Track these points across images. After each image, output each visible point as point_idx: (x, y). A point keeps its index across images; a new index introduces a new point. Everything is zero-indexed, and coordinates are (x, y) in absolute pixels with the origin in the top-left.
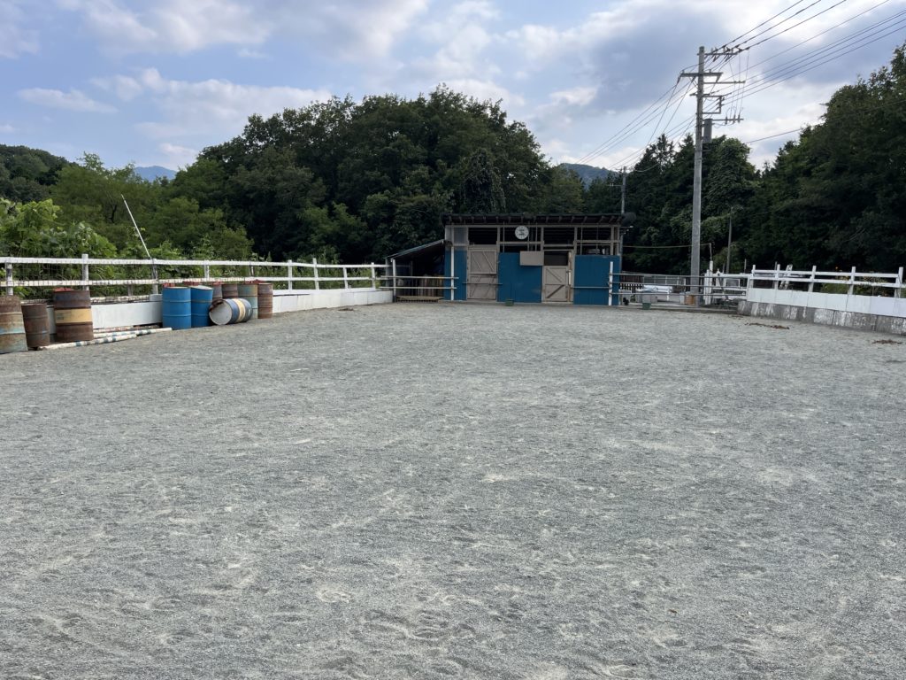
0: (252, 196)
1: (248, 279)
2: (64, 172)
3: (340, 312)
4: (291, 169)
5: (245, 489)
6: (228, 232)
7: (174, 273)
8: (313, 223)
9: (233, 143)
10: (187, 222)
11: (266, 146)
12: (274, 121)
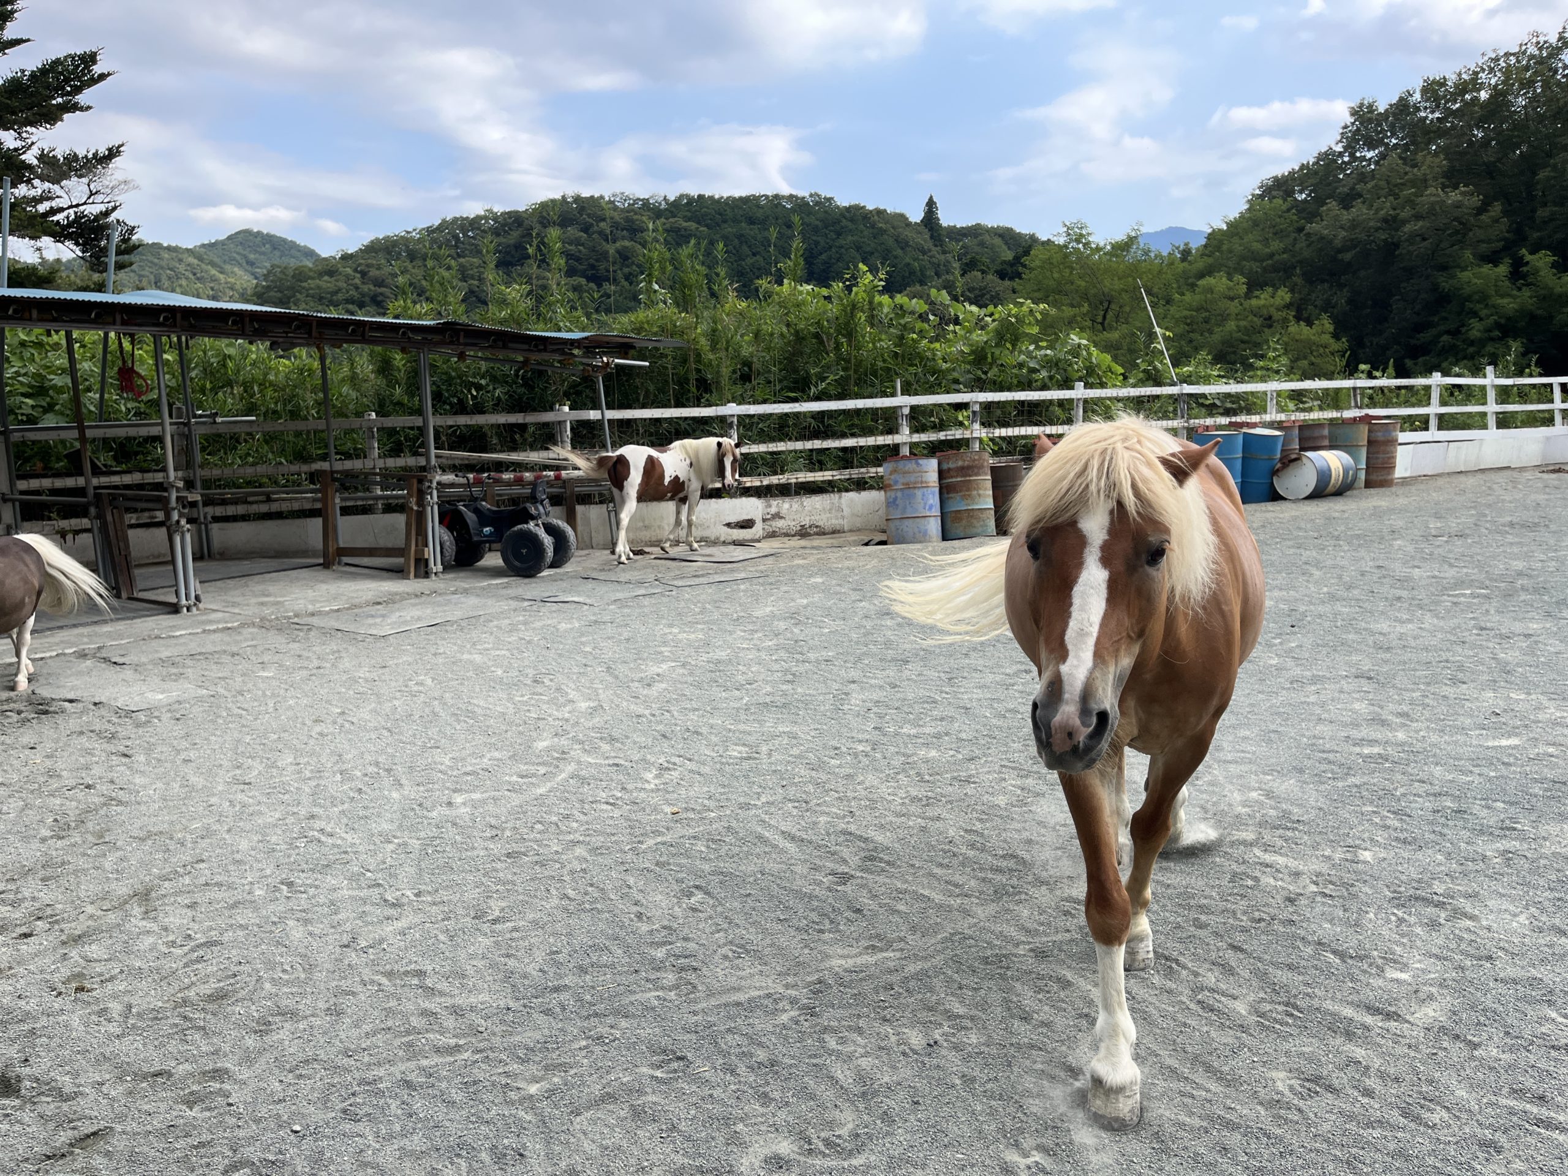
0: (1348, 256)
1: (1348, 414)
2: (1036, 259)
3: (1545, 476)
4: (1433, 194)
5: (1394, 822)
6: (1301, 331)
7: (1210, 406)
8: (1476, 297)
9: (1316, 163)
10: (1224, 318)
11: (1382, 156)
12: (1402, 107)
